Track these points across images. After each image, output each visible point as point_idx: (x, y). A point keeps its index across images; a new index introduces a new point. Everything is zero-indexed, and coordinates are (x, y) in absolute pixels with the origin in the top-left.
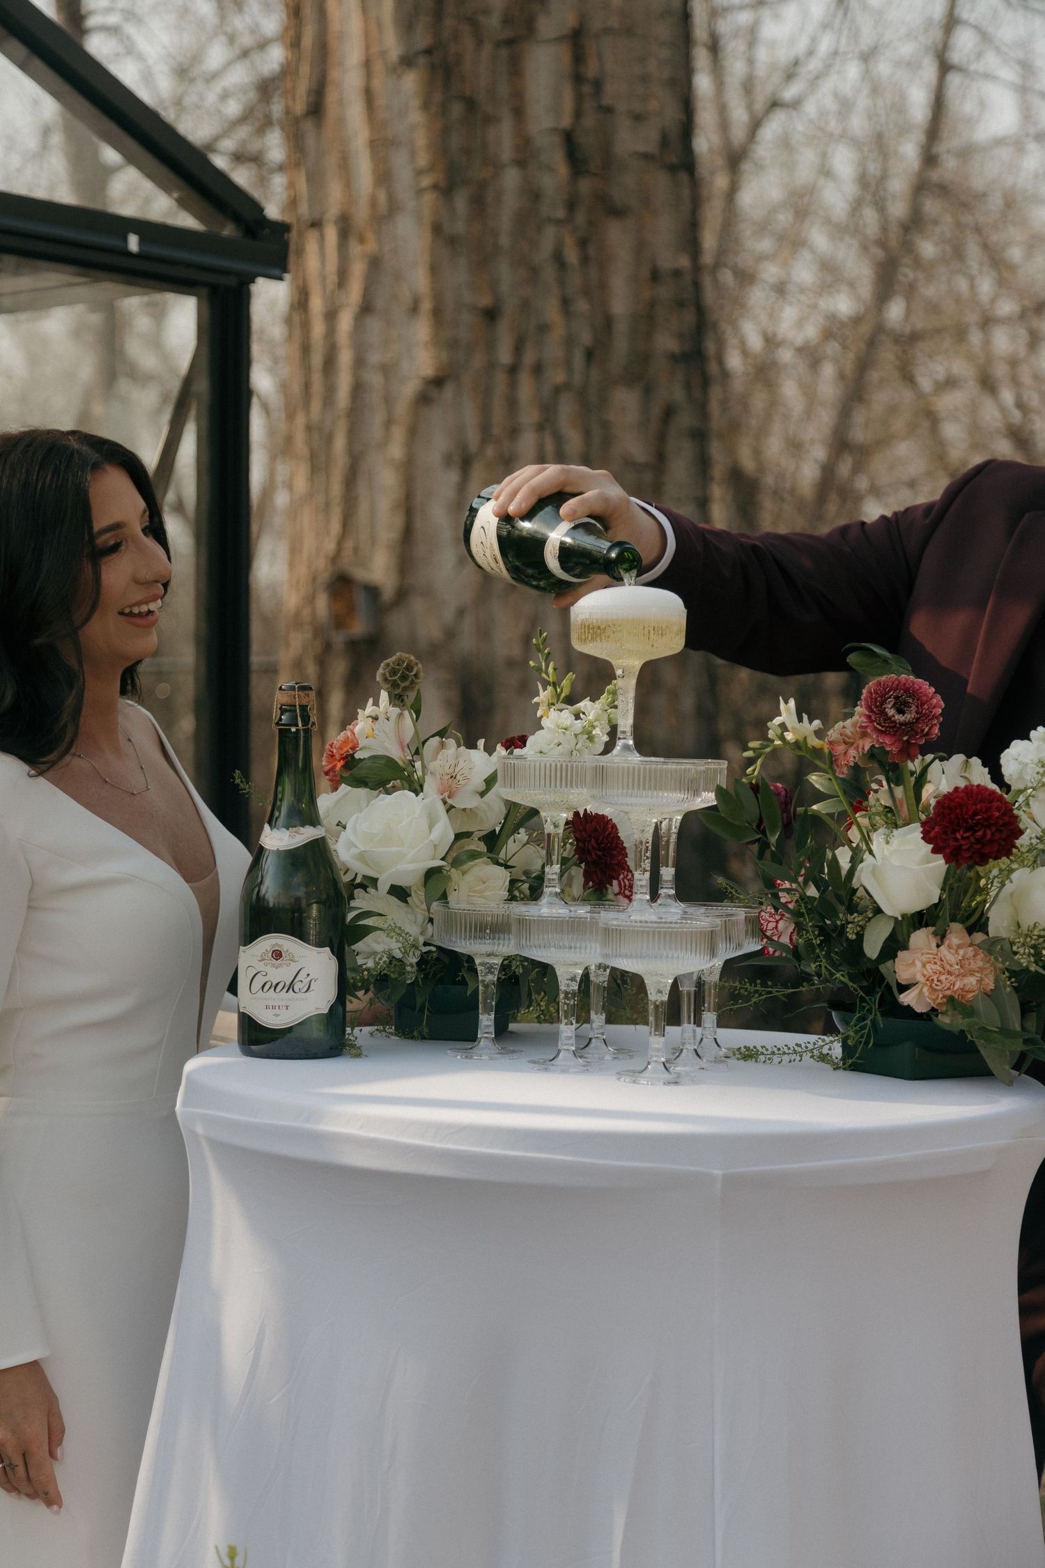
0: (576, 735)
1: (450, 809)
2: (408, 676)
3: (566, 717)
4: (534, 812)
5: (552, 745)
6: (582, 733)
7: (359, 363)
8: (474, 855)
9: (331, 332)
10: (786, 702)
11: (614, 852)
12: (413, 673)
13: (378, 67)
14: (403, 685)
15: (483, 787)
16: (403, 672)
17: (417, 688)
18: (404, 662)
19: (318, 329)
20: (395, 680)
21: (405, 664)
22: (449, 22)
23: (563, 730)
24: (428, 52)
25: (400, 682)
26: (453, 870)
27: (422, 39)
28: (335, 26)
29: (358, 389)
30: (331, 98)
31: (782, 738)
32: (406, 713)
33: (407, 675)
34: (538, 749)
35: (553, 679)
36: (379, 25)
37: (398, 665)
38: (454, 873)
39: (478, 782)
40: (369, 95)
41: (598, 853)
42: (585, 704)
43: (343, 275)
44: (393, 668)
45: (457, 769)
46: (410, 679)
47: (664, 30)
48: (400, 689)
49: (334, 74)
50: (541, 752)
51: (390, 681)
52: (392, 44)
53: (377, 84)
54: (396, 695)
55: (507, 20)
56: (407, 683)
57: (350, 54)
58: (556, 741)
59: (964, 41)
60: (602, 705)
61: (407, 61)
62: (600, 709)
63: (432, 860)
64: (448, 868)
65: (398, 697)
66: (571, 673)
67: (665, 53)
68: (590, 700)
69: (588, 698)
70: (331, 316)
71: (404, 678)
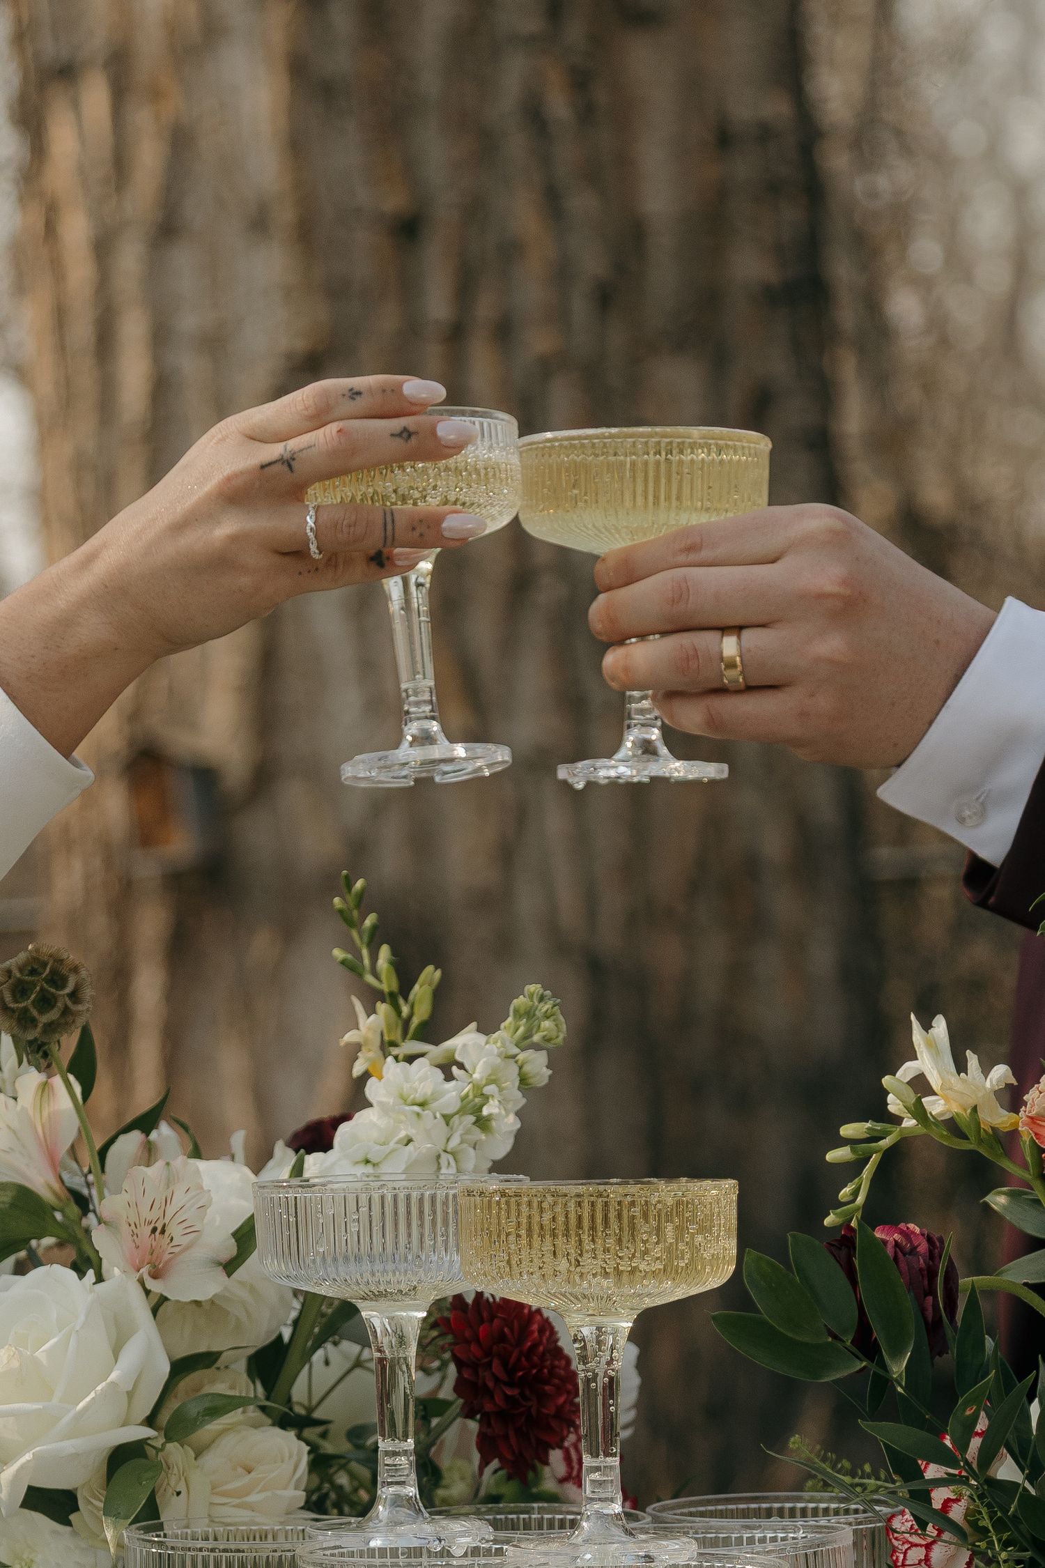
0: (447, 1118)
1: (158, 1305)
2: (55, 998)
3: (423, 1076)
4: (348, 1310)
5: (392, 1145)
6: (461, 1111)
8: (221, 1405)
10: (927, 1026)
11: (547, 1388)
12: (68, 990)
14: (44, 1019)
15: (231, 1249)
16: (42, 989)
17: (81, 1021)
18: (44, 965)
20: (26, 1010)
21: (48, 970)
23: (416, 1108)
25: (35, 1013)
26: (172, 1447)
31: (919, 1112)
32: (57, 1081)
33: (53, 994)
34: (361, 1157)
35: (389, 986)
37: (33, 972)
38: (175, 1453)
39: (219, 1239)
41: (509, 1392)
42: (466, 1042)
44: (19, 980)
45: (170, 1211)
46: (59, 1004)
48: (39, 1029)
50: (367, 1162)
51: (13, 1010)
54: (31, 1043)
56: (53, 1015)
58: (402, 1134)
60: (503, 1045)
62: (499, 1055)
63: (123, 1425)
64: (158, 1444)
65: (35, 1046)
66: (430, 968)
68: (479, 1030)
69: (473, 1025)
71: (46, 1002)
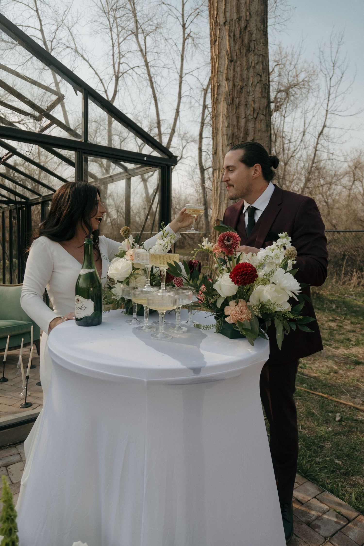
0: (163, 246)
7: (221, 189)
9: (217, 185)
13: (224, 146)
19: (216, 184)
22: (234, 139)
23: (160, 245)
24: (231, 143)
27: (230, 142)
28: (218, 141)
29: (221, 193)
30: (218, 151)
36: (224, 140)
40: (223, 150)
43: (219, 176)
47: (267, 139)
49: (218, 148)
52: (226, 143)
53: (224, 149)
55: (243, 138)
57: (220, 145)
59: (319, 146)
61: (228, 145)
62: (168, 240)
67: (267, 142)
70: (217, 183)
